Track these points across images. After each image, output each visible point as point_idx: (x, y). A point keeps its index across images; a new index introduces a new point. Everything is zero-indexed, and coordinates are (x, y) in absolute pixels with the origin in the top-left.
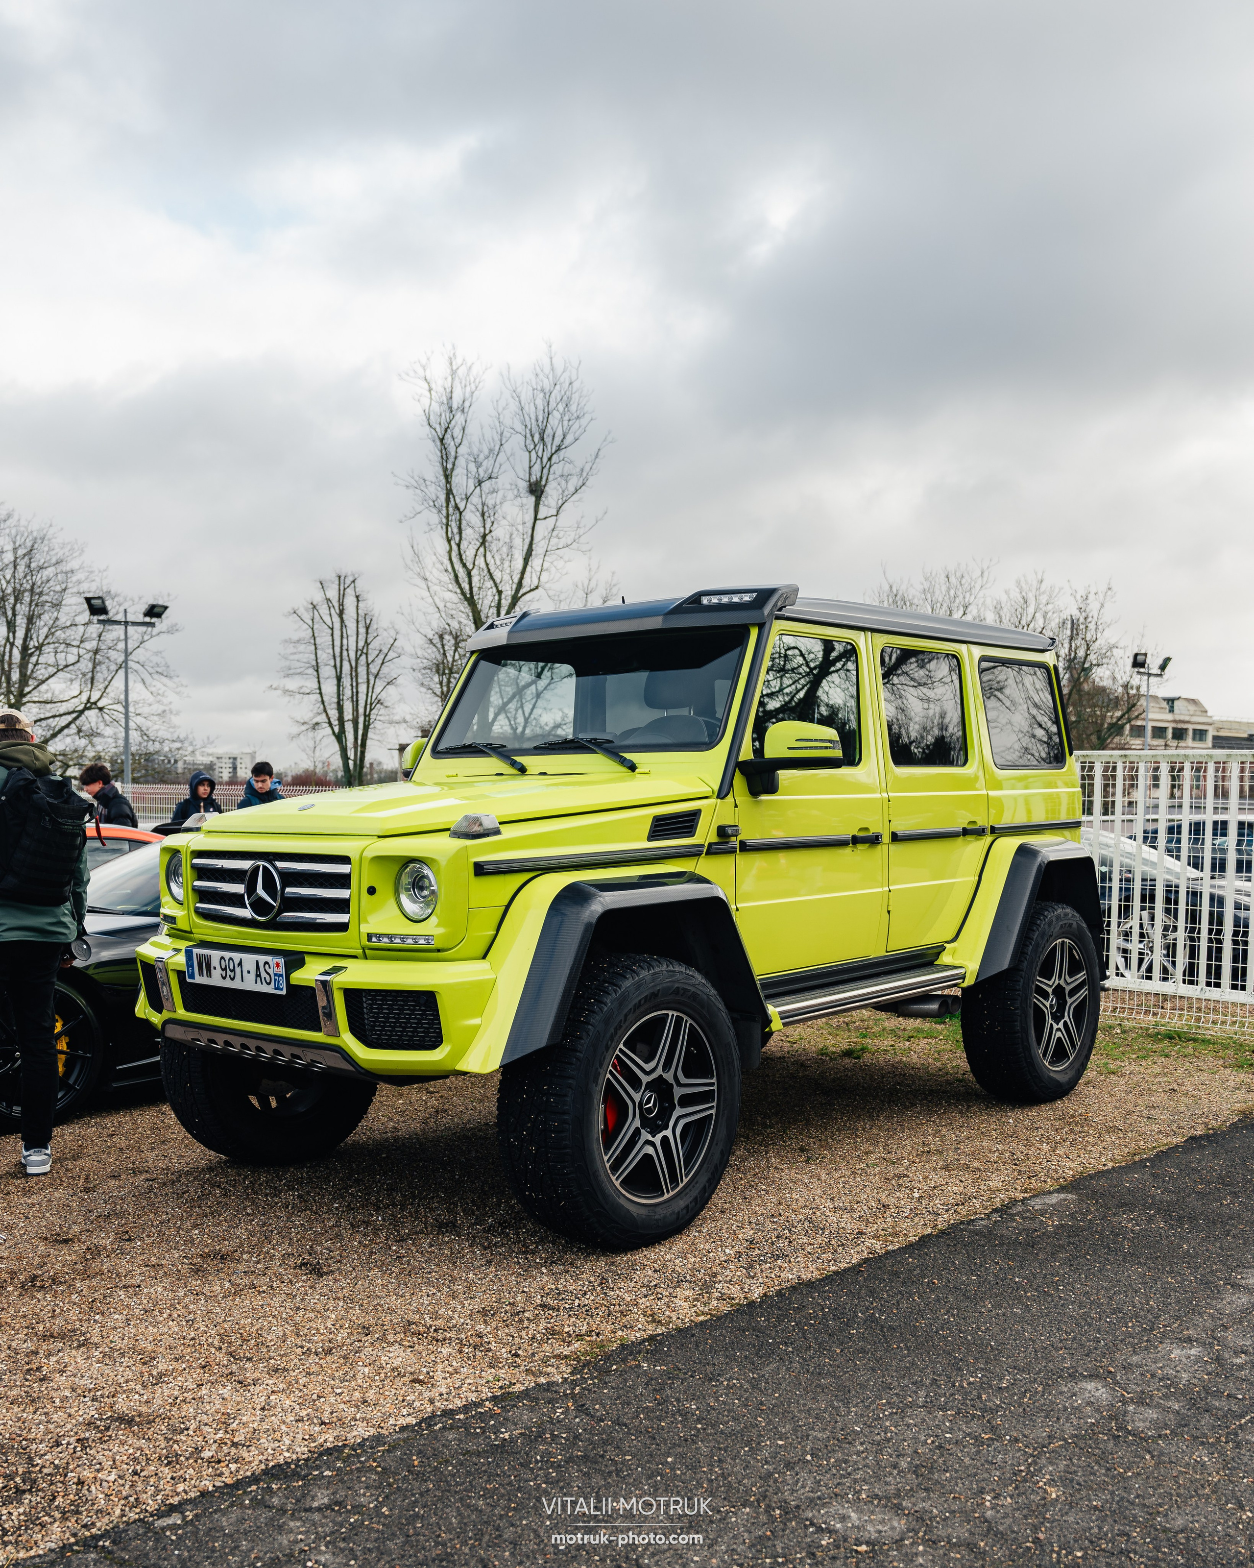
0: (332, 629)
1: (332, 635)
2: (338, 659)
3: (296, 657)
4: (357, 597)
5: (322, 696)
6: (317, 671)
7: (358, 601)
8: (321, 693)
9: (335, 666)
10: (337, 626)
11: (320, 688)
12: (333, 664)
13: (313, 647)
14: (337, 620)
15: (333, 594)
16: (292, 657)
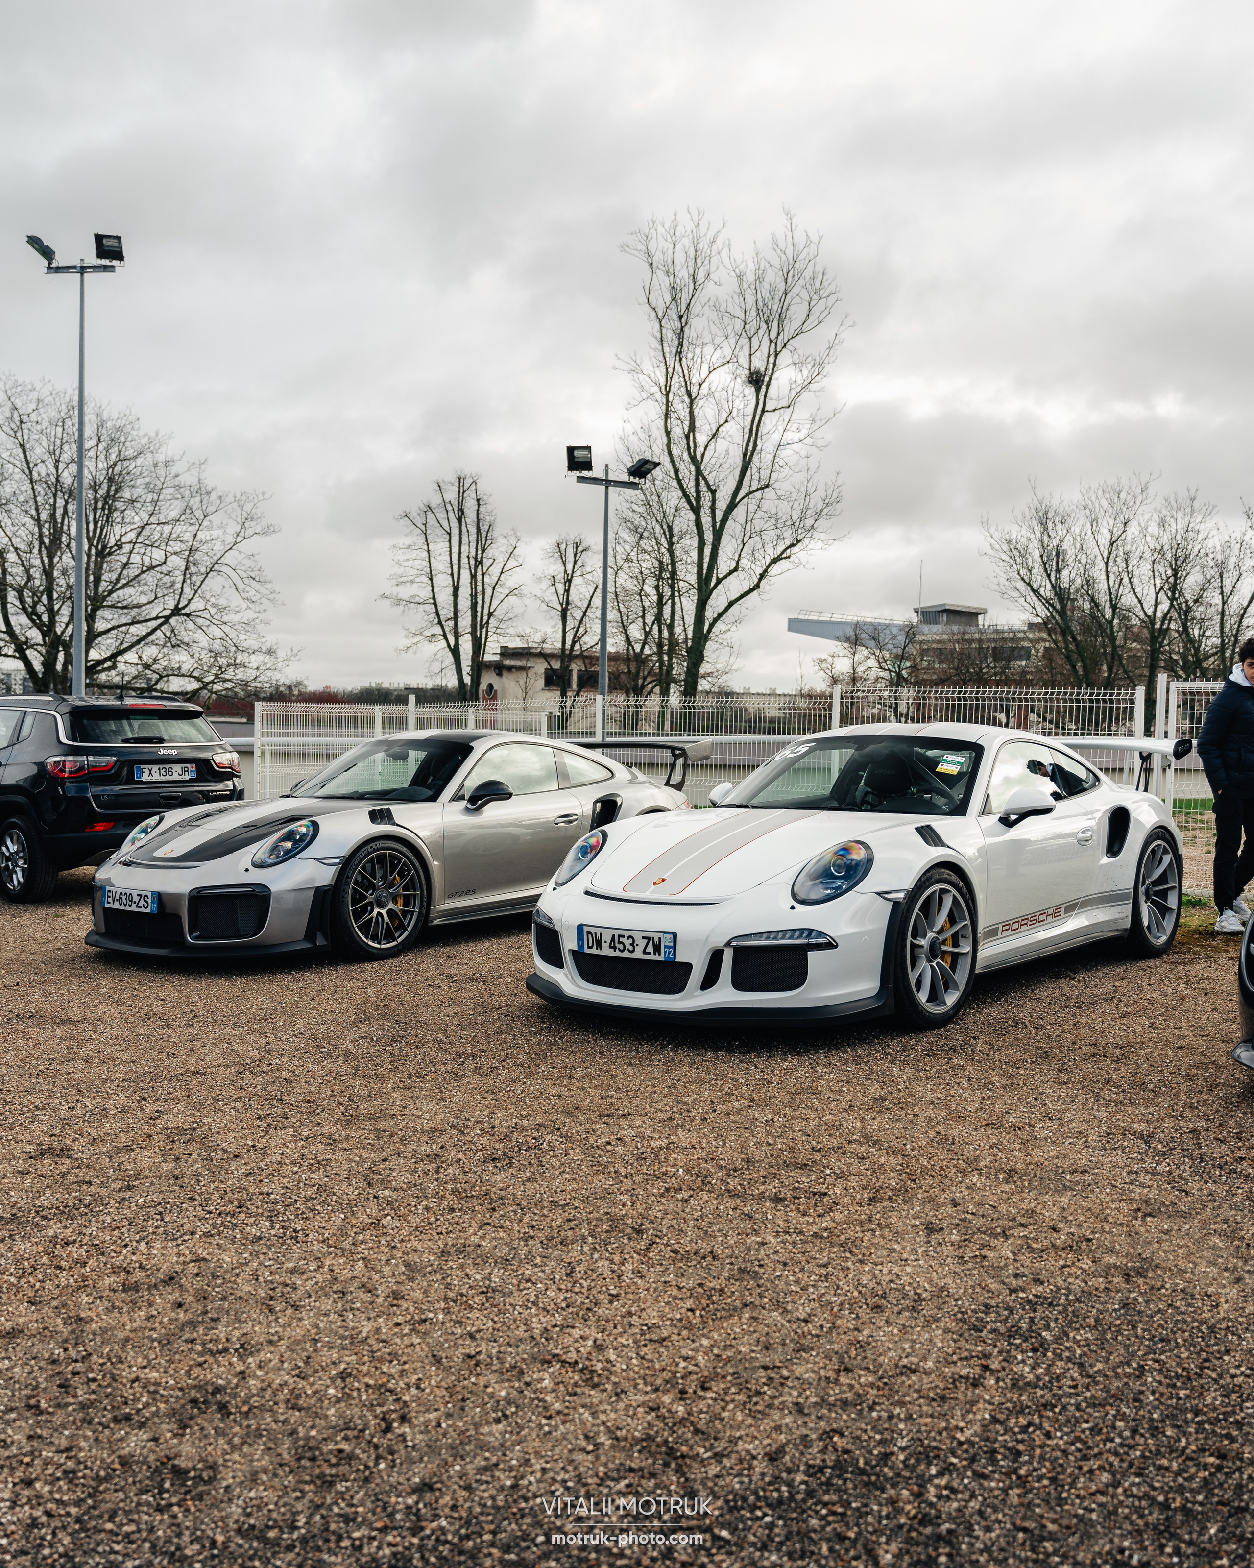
0: (450, 534)
1: (450, 541)
2: (455, 568)
3: (410, 563)
4: (478, 500)
5: (436, 606)
6: (431, 579)
7: (479, 505)
8: (435, 604)
9: (452, 575)
10: (455, 532)
11: (434, 598)
12: (449, 572)
13: (426, 554)
14: (455, 524)
15: (451, 495)
16: (405, 564)
